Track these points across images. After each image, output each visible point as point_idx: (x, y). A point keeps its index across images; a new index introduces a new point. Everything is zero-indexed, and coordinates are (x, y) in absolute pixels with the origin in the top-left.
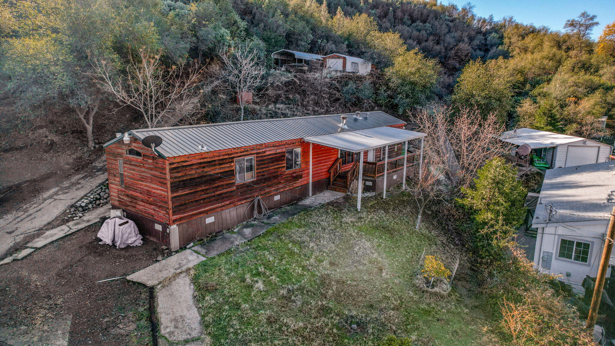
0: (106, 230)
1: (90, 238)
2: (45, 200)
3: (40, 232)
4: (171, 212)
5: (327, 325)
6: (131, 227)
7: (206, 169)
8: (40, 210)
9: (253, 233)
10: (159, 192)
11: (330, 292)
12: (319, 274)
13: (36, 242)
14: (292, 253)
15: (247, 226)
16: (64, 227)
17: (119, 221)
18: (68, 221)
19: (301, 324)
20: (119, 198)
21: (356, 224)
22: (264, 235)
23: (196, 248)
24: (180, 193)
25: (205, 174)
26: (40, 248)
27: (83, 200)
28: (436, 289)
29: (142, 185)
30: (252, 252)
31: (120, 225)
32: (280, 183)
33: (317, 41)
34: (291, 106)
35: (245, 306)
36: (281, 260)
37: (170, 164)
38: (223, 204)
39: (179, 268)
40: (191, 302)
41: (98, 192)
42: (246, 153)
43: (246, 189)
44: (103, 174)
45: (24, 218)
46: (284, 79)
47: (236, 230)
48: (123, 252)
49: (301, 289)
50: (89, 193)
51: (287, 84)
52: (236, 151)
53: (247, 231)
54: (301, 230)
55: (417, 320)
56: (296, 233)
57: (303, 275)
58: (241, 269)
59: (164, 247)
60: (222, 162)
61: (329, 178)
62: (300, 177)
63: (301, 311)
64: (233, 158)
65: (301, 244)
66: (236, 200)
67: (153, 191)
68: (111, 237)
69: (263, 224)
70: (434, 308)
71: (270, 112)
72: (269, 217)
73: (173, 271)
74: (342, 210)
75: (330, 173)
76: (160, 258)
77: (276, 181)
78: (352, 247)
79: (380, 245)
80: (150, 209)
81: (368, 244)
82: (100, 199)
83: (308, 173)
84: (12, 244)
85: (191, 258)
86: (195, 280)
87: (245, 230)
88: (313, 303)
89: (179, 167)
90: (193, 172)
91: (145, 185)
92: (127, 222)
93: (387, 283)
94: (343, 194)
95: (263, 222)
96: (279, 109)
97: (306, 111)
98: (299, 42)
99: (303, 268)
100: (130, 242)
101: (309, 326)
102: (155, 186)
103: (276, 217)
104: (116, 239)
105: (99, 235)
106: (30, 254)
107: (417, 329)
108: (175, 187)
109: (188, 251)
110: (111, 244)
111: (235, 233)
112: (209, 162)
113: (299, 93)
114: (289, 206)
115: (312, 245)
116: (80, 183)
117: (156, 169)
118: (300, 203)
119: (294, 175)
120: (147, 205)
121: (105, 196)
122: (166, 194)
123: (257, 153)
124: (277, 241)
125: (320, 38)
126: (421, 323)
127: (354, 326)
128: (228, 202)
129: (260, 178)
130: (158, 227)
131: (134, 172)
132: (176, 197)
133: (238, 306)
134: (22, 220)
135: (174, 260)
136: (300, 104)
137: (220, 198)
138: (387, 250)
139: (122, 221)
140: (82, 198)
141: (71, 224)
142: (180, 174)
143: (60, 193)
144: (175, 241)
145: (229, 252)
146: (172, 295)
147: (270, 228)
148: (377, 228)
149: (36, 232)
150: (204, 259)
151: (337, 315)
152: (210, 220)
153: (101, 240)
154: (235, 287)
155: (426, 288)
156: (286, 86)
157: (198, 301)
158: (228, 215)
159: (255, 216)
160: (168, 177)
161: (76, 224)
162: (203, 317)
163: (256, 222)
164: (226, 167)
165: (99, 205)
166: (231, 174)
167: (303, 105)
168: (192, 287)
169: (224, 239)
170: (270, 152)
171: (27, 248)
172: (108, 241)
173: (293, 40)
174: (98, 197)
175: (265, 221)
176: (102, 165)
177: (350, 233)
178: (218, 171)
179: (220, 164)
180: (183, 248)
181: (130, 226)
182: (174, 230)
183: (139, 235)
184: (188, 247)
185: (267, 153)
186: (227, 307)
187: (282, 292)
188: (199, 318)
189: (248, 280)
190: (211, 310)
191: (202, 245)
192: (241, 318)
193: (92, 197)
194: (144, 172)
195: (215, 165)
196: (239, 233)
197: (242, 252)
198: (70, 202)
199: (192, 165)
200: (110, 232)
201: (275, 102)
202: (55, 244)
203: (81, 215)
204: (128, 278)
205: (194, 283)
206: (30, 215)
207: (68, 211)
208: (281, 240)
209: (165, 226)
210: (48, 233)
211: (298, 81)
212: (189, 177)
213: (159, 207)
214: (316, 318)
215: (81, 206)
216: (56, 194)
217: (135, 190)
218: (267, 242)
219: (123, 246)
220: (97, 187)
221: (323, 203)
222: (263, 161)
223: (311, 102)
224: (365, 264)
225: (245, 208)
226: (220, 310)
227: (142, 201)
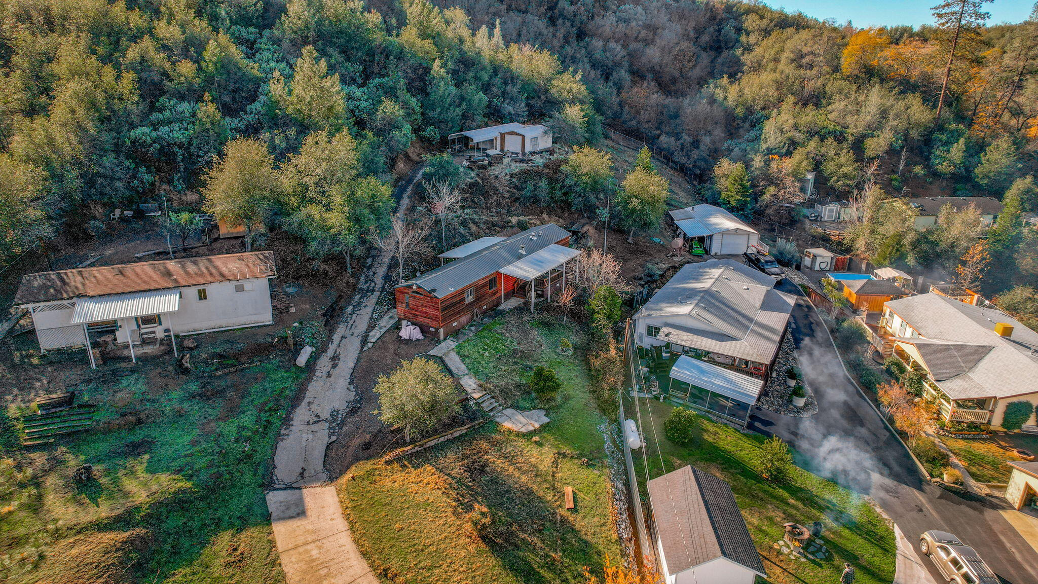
0: (404, 332)
1: (395, 336)
2: (351, 315)
3: (367, 334)
4: (440, 322)
5: (517, 368)
7: (453, 300)
8: (355, 321)
9: (476, 329)
10: (434, 312)
12: (512, 348)
13: (370, 340)
14: (498, 339)
15: (472, 326)
16: (375, 331)
17: (413, 327)
18: (375, 327)
19: (507, 368)
20: (405, 314)
21: (531, 322)
22: (482, 330)
23: (451, 339)
24: (444, 313)
25: (453, 302)
26: (375, 342)
27: (374, 314)
28: (566, 353)
30: (478, 339)
31: (413, 329)
32: (486, 299)
36: (494, 342)
37: (441, 300)
38: (460, 315)
39: (448, 348)
40: (460, 361)
41: (379, 308)
42: (470, 287)
43: (471, 305)
44: (372, 294)
46: (467, 180)
48: (416, 343)
50: (374, 309)
51: (471, 186)
52: (465, 287)
53: (473, 328)
54: (501, 326)
56: (499, 328)
57: (505, 349)
58: (476, 347)
59: (437, 339)
60: (459, 295)
61: (514, 289)
62: (497, 292)
63: (506, 363)
64: (464, 290)
65: (502, 334)
66: (465, 312)
67: (430, 312)
68: (408, 335)
69: (480, 324)
70: (563, 361)
72: (482, 320)
73: (446, 350)
74: (522, 313)
75: (515, 286)
76: (437, 344)
77: (484, 298)
78: (527, 335)
79: (542, 333)
80: (428, 321)
81: (536, 333)
82: (381, 313)
83: (502, 289)
84: (359, 341)
85: (451, 343)
86: (458, 353)
87: (471, 328)
88: (511, 360)
90: (449, 302)
91: (423, 309)
92: (416, 328)
93: (543, 351)
94: (524, 300)
99: (505, 346)
100: (418, 337)
101: (510, 369)
102: (431, 310)
103: (486, 320)
104: (411, 336)
105: (400, 334)
106: (373, 345)
108: (443, 310)
109: (449, 340)
110: (408, 339)
111: (466, 329)
112: (455, 296)
114: (491, 312)
115: (507, 334)
117: (432, 302)
118: (498, 308)
119: (494, 292)
120: (425, 319)
121: (383, 310)
122: (438, 313)
123: (475, 285)
125: (495, 97)
127: (528, 368)
128: (462, 314)
129: (476, 298)
130: (433, 330)
131: (418, 303)
132: (442, 315)
133: (480, 362)
134: (351, 328)
135: (443, 344)
136: (485, 207)
137: (458, 313)
141: (377, 328)
142: (444, 304)
143: (356, 309)
144: (442, 337)
145: (468, 340)
146: (450, 359)
147: (485, 326)
148: (542, 323)
149: (365, 334)
150: (458, 344)
151: (521, 364)
152: (455, 324)
153: (402, 337)
154: (476, 355)
155: (562, 353)
157: (463, 361)
158: (463, 321)
159: (474, 319)
160: (440, 306)
161: (380, 328)
163: (476, 323)
164: (462, 297)
165: (382, 316)
166: (464, 299)
168: (458, 356)
169: (464, 334)
171: (368, 342)
175: (480, 322)
177: (526, 327)
178: (458, 299)
180: (445, 339)
181: (417, 330)
182: (441, 330)
183: (421, 334)
184: (448, 338)
185: (480, 284)
186: (475, 363)
188: (466, 367)
189: (481, 352)
190: (469, 364)
191: (453, 337)
193: (378, 312)
194: (423, 303)
195: (457, 297)
196: (469, 329)
197: (474, 339)
198: (368, 316)
199: (448, 299)
200: (406, 333)
202: (380, 340)
203: (378, 323)
204: (428, 353)
206: (352, 325)
207: (371, 321)
208: (491, 332)
209: (437, 329)
210: (371, 334)
212: (448, 305)
213: (434, 320)
215: (375, 318)
216: (354, 310)
217: (417, 311)
218: (485, 334)
219: (415, 340)
221: (511, 307)
222: (477, 289)
224: (534, 343)
225: (470, 317)
226: (473, 364)
227: (422, 316)
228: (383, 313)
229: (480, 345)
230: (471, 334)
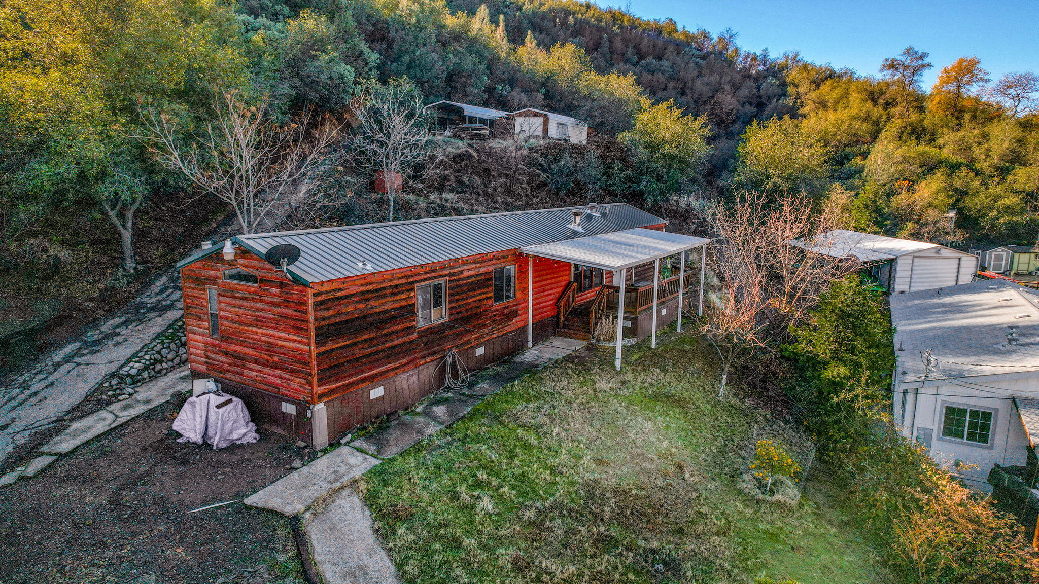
0: (190, 415)
1: (157, 431)
2: (57, 366)
3: (60, 426)
4: (315, 379)
5: (615, 568)
6: (237, 410)
7: (372, 303)
8: (52, 384)
9: (451, 413)
10: (291, 344)
11: (608, 510)
12: (581, 481)
13: (56, 443)
14: (527, 446)
15: (437, 402)
16: (103, 414)
17: (215, 400)
18: (109, 403)
19: (572, 569)
20: (208, 357)
21: (621, 393)
22: (472, 416)
23: (357, 443)
24: (331, 346)
25: (369, 312)
26: (66, 455)
27: (131, 364)
28: (778, 497)
29: (256, 333)
30: (457, 447)
31: (218, 407)
32: (484, 326)
33: (495, 88)
34: (467, 196)
35: (470, 542)
36: (512, 458)
37: (315, 295)
38: (397, 364)
39: (336, 480)
40: (371, 539)
41: (156, 349)
42: (432, 275)
43: (434, 336)
44: (160, 316)
45: (25, 401)
46: (451, 150)
47: (419, 409)
48: (225, 456)
49: (557, 507)
50: (141, 350)
51: (457, 159)
52: (418, 270)
53: (440, 410)
54: (532, 405)
55: (758, 550)
56: (526, 411)
57: (554, 483)
58: (445, 476)
59: (301, 444)
60: (396, 291)
61: (557, 317)
62: (515, 314)
63: (565, 546)
64: (413, 283)
65: (537, 429)
66: (417, 356)
67: (280, 343)
68: (200, 428)
69: (463, 398)
70: (781, 529)
71: (433, 205)
72: (471, 386)
73: (326, 486)
74: (590, 369)
75: (559, 308)
76: (297, 463)
77: (478, 322)
78: (623, 432)
79: (668, 427)
80: (273, 377)
81: (649, 425)
82: (161, 362)
83: (527, 307)
84: (10, 449)
85: (352, 461)
86: (370, 500)
87: (435, 408)
88: (584, 531)
89: (329, 300)
90: (350, 308)
91: (260, 333)
92: (230, 401)
93: (696, 490)
94: (585, 343)
95: (464, 394)
96: (447, 201)
97: (492, 204)
98: (469, 89)
99: (553, 470)
100: (235, 436)
101: (587, 571)
102: (283, 335)
103: (483, 385)
104: (211, 432)
105: (176, 426)
106: (49, 466)
107: (764, 565)
108: (323, 335)
109: (345, 450)
110: (200, 441)
111: (417, 414)
112: (376, 290)
113: (479, 174)
114: (497, 365)
115: (556, 430)
116: (118, 334)
117: (286, 303)
118: (517, 360)
119: (506, 311)
120: (266, 370)
121: (170, 356)
122: (306, 348)
123: (451, 275)
124: (496, 427)
125: (499, 83)
126: (767, 556)
127: (660, 567)
128: (404, 361)
129: (455, 317)
130: (289, 408)
131: (242, 311)
132: (323, 353)
133: (455, 544)
134: (20, 404)
135: (322, 464)
136: (481, 192)
137: (393, 354)
138: (682, 434)
139: (221, 400)
140: (129, 361)
141: (115, 407)
142: (330, 313)
143: (85, 352)
144: (321, 434)
145: (418, 447)
146: (333, 529)
147: (479, 404)
148: (656, 397)
149: (51, 426)
150: (377, 462)
151: (628, 549)
152: (377, 393)
153: (180, 436)
154: (443, 510)
155: (761, 497)
156: (456, 163)
157: (385, 537)
158: (405, 383)
159: (447, 382)
160: (311, 318)
161: (125, 408)
162: (400, 566)
163: (450, 395)
164: (401, 300)
165: (160, 371)
166: (410, 310)
167: (486, 195)
168: (367, 512)
169: (404, 426)
170: (469, 272)
171: (42, 454)
172: (194, 436)
173: (458, 85)
174: (158, 357)
175: (466, 391)
176: (154, 300)
177: (614, 408)
178: (389, 306)
179: (394, 294)
180: (334, 443)
181: (235, 408)
182: (320, 411)
183: (251, 424)
184: (343, 441)
185: (466, 274)
186: (438, 546)
187: (527, 513)
188: (393, 568)
189: (465, 497)
190: (411, 552)
191: (368, 437)
192: (467, 564)
193: (147, 357)
194: (263, 310)
195: (384, 296)
196: (427, 414)
197: (441, 447)
198: (105, 369)
199: (349, 296)
200: (198, 419)
201: (440, 190)
202: (94, 446)
203: (131, 391)
204: (249, 501)
205: (370, 506)
206: (36, 394)
207: (106, 384)
208: (502, 423)
209: (303, 407)
210: (75, 425)
211: (475, 154)
212: (344, 318)
213: (292, 372)
214: (593, 556)
215: (129, 375)
216: (77, 353)
217: (242, 343)
218: (480, 428)
219: (223, 445)
220: (153, 340)
221: (555, 358)
222: (460, 288)
223: (499, 189)
224: (652, 460)
225: (431, 371)
226: (427, 552)
227: (256, 362)
228: (170, 364)
229: (462, 466)
230: (432, 429)
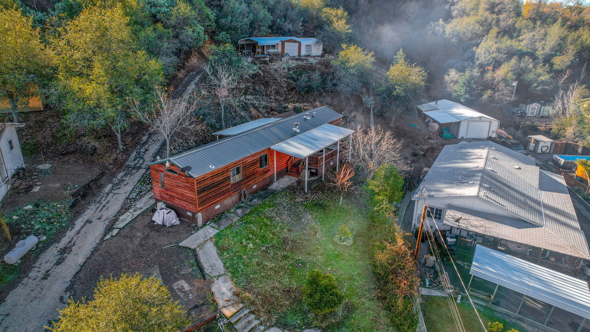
0: (158, 216)
1: (147, 221)
2: (108, 194)
3: (116, 219)
4: (198, 206)
5: (286, 264)
6: (173, 214)
7: (214, 179)
8: (108, 202)
9: (243, 212)
10: (190, 195)
11: (288, 247)
12: (282, 237)
13: (118, 225)
14: (266, 225)
15: (238, 208)
16: (128, 213)
17: (166, 211)
18: (129, 209)
19: (274, 265)
20: (161, 195)
21: (304, 203)
22: (250, 214)
23: (211, 225)
24: (202, 195)
25: (214, 182)
26: (122, 229)
27: (133, 194)
28: (345, 243)
29: (178, 190)
30: (244, 226)
31: (167, 214)
32: (257, 177)
33: (276, 22)
34: (258, 95)
35: (245, 257)
36: (261, 230)
37: (197, 181)
38: (224, 197)
39: (206, 238)
40: (216, 256)
41: (140, 187)
42: (236, 165)
43: (238, 185)
44: (137, 172)
45: (102, 208)
46: (251, 71)
47: (232, 211)
48: (171, 229)
49: (273, 246)
50: (134, 188)
51: (253, 77)
52: (230, 165)
53: (239, 211)
54: (271, 209)
55: (332, 260)
56: (268, 211)
57: (273, 238)
58: (239, 236)
59: (194, 225)
60: (223, 173)
61: (287, 167)
62: (269, 170)
63: (273, 258)
64: (229, 169)
65: (271, 218)
66: (231, 193)
67: (186, 194)
68: (161, 220)
69: (248, 206)
70: (342, 253)
72: (251, 201)
73: (203, 239)
74: (295, 192)
75: (288, 165)
76: (193, 232)
77: (254, 177)
78: (300, 220)
79: (317, 217)
80: (184, 204)
81: (310, 217)
82: (141, 192)
83: (274, 167)
84: (105, 226)
85: (210, 231)
86: (216, 244)
87: (238, 210)
88: (279, 253)
89: (200, 181)
90: (208, 182)
92: (170, 211)
93: (318, 240)
94: (297, 179)
95: (248, 204)
99: (273, 234)
100: (173, 222)
101: (278, 266)
102: (187, 192)
103: (255, 200)
104: (165, 221)
105: (153, 219)
106: (118, 233)
107: (331, 265)
108: (200, 192)
109: (208, 227)
110: (162, 224)
111: (231, 213)
112: (216, 175)
113: (263, 84)
114: (262, 191)
115: (277, 219)
116: (124, 180)
117: (188, 182)
118: (269, 188)
119: (265, 170)
120: (181, 201)
121: (144, 189)
122: (195, 197)
123: (243, 163)
124: (258, 217)
125: (278, 18)
126: (334, 262)
127: (300, 264)
128: (227, 195)
129: (244, 177)
130: (189, 214)
131: (172, 182)
132: (200, 198)
133: (241, 257)
134: (101, 210)
135: (201, 232)
136: (264, 94)
137: (223, 193)
138: (321, 220)
139: (168, 211)
140: (131, 192)
141: (131, 210)
142: (201, 185)
143: (115, 188)
144: (200, 221)
145: (231, 226)
146: (205, 253)
147: (253, 209)
148: (316, 205)
149: (114, 218)
150: (218, 231)
151: (292, 259)
152: (218, 207)
153: (155, 222)
154: (238, 247)
155: (339, 243)
156: (253, 79)
157: (220, 255)
158: (227, 203)
159: (242, 200)
160: (196, 188)
161: (135, 211)
162: (225, 264)
163: (243, 205)
164: (225, 175)
165: (142, 196)
166: (228, 178)
168: (215, 248)
169: (227, 218)
170: (250, 160)
171: (114, 228)
172: (160, 223)
173: (256, 26)
174: (140, 190)
175: (248, 203)
176: (133, 163)
177: (299, 209)
178: (221, 178)
179: (222, 174)
180: (204, 225)
181: (172, 214)
182: (200, 216)
183: (177, 218)
184: (207, 224)
185: (248, 161)
186: (235, 258)
187: (263, 248)
188: (223, 264)
189: (244, 243)
190: (228, 260)
191: (215, 222)
192: (243, 263)
193: (137, 191)
194: (179, 183)
195: (219, 176)
196: (235, 213)
197: (238, 226)
198: (125, 196)
199: (207, 178)
200: (161, 217)
202: (129, 225)
203: (134, 204)
204: (180, 244)
205: (216, 246)
206: (104, 206)
207: (126, 202)
208: (259, 216)
209: (194, 214)
210: (121, 218)
211: (262, 73)
212: (206, 185)
213: (190, 203)
214: (280, 261)
215: (133, 198)
216: (112, 189)
217: (173, 192)
218: (252, 218)
219: (169, 225)
220: (138, 183)
221: (284, 187)
222: (245, 167)
223: (273, 92)
224: (307, 230)
225: (236, 196)
226: (232, 259)
227: (178, 198)
228: (145, 192)
229: (245, 232)
